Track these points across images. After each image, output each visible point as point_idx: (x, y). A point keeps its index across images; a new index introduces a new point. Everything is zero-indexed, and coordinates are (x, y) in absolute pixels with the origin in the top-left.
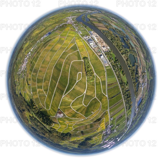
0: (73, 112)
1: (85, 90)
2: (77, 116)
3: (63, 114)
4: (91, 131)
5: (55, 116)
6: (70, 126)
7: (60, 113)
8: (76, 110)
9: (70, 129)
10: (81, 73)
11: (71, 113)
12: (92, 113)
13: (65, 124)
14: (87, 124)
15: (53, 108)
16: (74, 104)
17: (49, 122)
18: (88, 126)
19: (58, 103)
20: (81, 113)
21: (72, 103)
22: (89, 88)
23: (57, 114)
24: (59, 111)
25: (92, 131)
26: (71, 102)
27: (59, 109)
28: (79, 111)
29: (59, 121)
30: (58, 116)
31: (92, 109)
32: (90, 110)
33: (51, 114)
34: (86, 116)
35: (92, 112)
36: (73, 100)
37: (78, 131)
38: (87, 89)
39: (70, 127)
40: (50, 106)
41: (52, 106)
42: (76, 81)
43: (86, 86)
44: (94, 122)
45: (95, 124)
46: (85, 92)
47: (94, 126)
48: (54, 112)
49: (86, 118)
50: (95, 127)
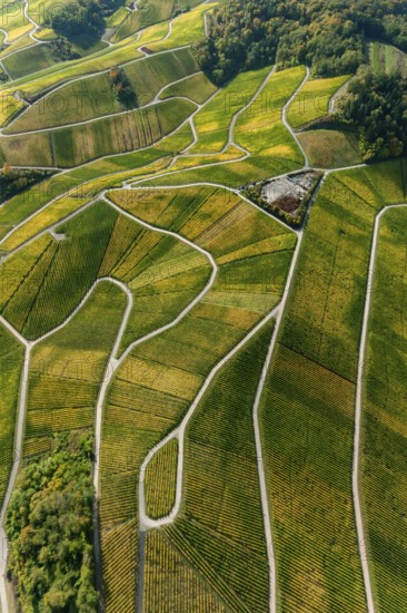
0: (196, 231)
1: (116, 378)
2: (164, 204)
3: (262, 204)
4: (60, 106)
5: (327, 172)
6: (214, 137)
7: (286, 203)
8: (176, 248)
9: (211, 114)
10: (147, 523)
11: (208, 223)
12: (60, 231)
13: (250, 138)
14: (99, 163)
15: (352, 229)
16: (194, 279)
17: (378, 104)
18: (91, 151)
19: (309, 265)
20: (141, 230)
21: (206, 281)
22: (81, 396)
23: (312, 192)
24: (294, 215)
25: (53, 100)
26: (213, 289)
27: (297, 227)
28: (155, 240)
29: (295, 147)
30: (304, 181)
31: (60, 262)
32: (75, 249)
33: (366, 182)
34: (103, 213)
35: (62, 237)
36: (200, 306)
37: (157, 108)
38: (97, 389)
39: (213, 127)
40: (381, 238)
41: (365, 242)
42: (192, 436)
43: (105, 410)
44: (47, 176)
45: (38, 157)
46: (114, 364)
47: (42, 143)
48: (341, 198)
49: (102, 196)
50: (37, 138)
